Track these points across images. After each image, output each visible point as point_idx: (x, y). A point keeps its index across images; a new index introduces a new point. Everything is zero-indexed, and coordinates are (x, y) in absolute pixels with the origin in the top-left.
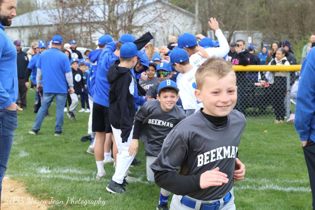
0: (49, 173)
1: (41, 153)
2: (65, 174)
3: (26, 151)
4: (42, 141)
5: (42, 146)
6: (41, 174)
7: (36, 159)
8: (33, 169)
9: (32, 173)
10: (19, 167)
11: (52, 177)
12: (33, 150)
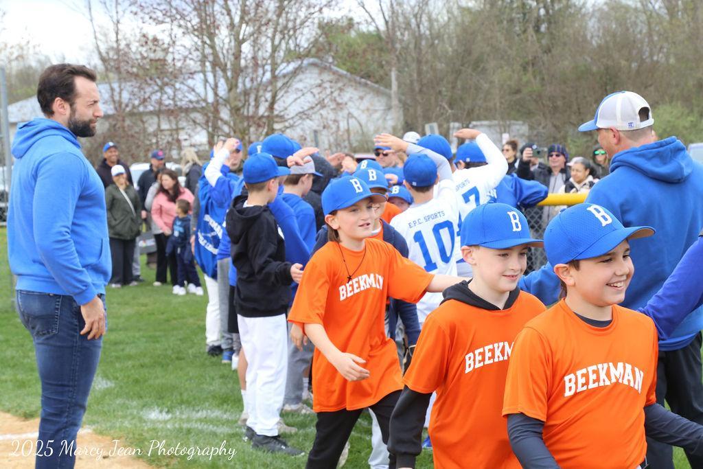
0: (168, 420)
1: (137, 381)
2: (201, 420)
3: (106, 377)
4: (129, 357)
5: (133, 366)
6: (153, 422)
7: (131, 393)
8: (135, 413)
9: (135, 420)
10: (105, 409)
11: (177, 426)
12: (118, 375)
